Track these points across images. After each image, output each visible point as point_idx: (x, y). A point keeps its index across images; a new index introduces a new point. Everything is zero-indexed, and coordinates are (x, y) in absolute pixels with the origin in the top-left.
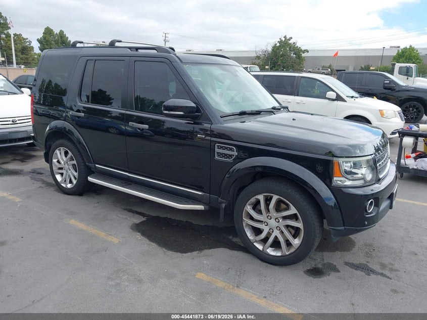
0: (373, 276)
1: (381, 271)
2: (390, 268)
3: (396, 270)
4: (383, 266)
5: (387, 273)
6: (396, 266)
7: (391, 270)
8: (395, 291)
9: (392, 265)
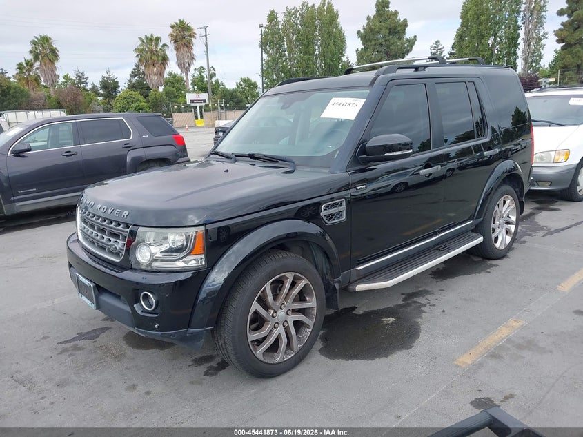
0: (75, 335)
1: (74, 343)
2: (69, 351)
3: (61, 353)
4: (76, 348)
5: (68, 345)
6: (65, 356)
7: (66, 350)
8: (44, 338)
9: (70, 356)
